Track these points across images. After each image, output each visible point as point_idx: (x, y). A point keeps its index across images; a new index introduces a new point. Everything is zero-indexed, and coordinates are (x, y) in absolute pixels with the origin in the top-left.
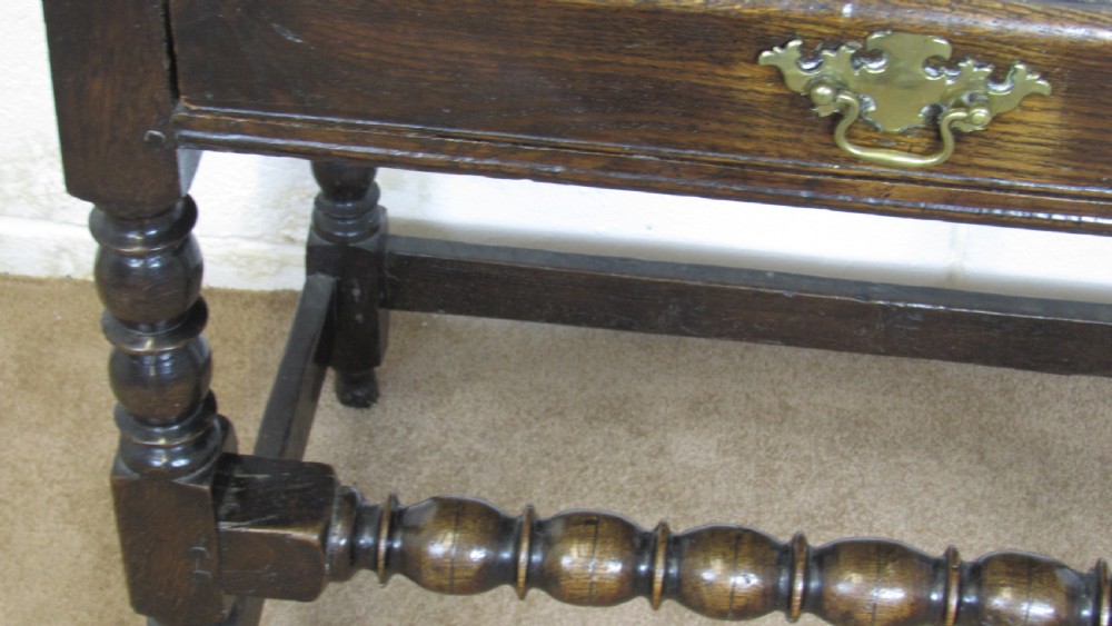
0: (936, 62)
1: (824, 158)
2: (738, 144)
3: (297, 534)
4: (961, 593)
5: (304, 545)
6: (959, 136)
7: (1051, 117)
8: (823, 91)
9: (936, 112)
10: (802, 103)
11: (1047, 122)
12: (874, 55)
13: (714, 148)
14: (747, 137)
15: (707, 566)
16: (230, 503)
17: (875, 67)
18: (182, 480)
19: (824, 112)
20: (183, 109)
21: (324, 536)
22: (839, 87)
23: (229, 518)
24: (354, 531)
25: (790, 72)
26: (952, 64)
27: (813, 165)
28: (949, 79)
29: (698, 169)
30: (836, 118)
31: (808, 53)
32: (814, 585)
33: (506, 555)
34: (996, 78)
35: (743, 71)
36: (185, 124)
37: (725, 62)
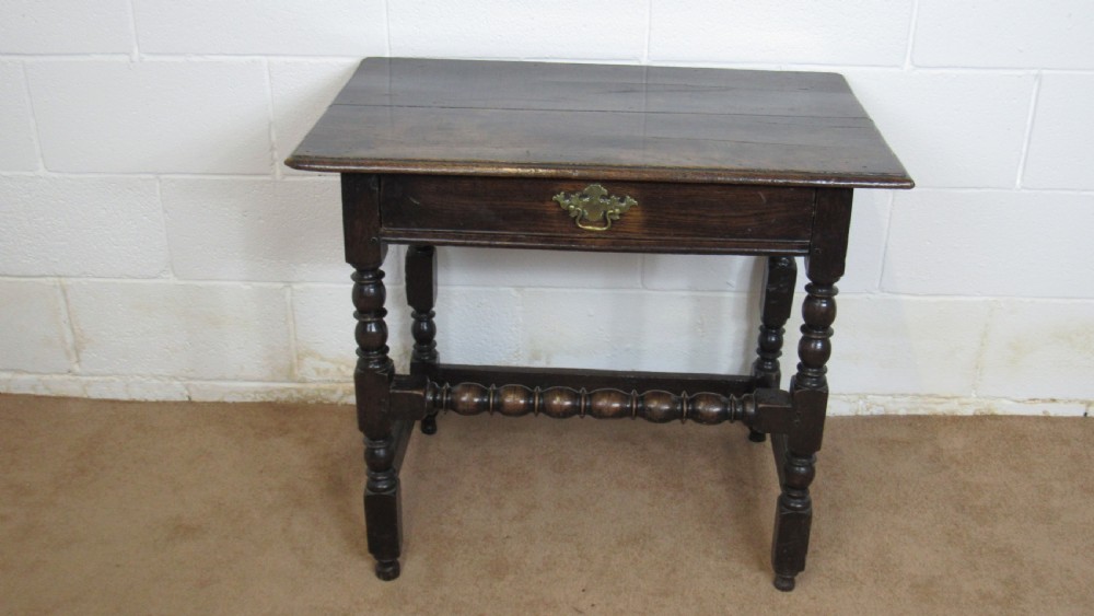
0: (603, 197)
1: (574, 232)
2: (549, 229)
3: (416, 392)
4: (637, 404)
5: (418, 396)
6: (613, 221)
7: (639, 213)
8: (572, 207)
9: (605, 213)
10: (567, 212)
11: (638, 215)
12: (586, 196)
13: (542, 231)
14: (551, 227)
15: (554, 399)
16: (393, 384)
17: (587, 200)
18: (378, 372)
19: (573, 215)
20: (383, 229)
21: (425, 394)
22: (576, 206)
23: (394, 388)
24: (435, 395)
25: (562, 202)
26: (608, 197)
27: (571, 235)
28: (608, 202)
29: (539, 239)
30: (576, 217)
31: (567, 197)
32: (588, 404)
33: (486, 400)
34: (622, 201)
35: (548, 204)
36: (384, 235)
37: (543, 202)
